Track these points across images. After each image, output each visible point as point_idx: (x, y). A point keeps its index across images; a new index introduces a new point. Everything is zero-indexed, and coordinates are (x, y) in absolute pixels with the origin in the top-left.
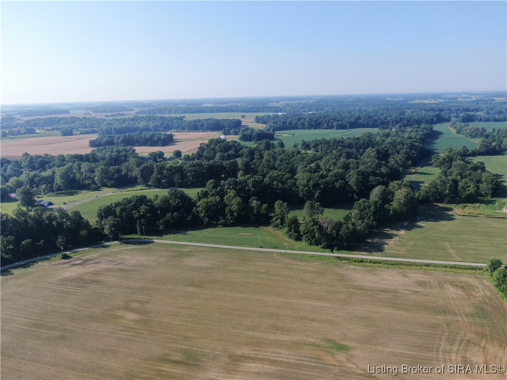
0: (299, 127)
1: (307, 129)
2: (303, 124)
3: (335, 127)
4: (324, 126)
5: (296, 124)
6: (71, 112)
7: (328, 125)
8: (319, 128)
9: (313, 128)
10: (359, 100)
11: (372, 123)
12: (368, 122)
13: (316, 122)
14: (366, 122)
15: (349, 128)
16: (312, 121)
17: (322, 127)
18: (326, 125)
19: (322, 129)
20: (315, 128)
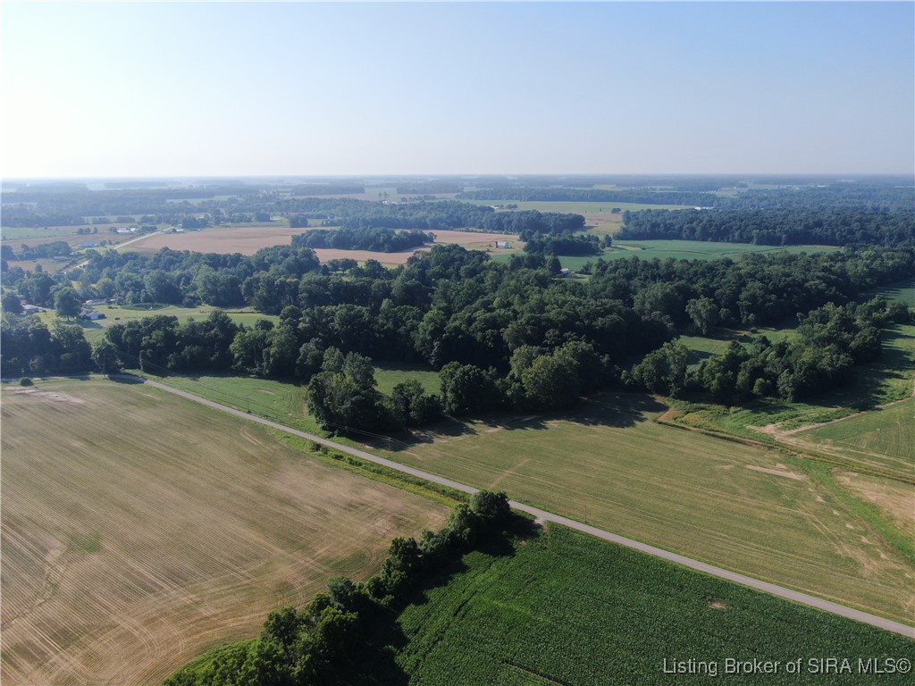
0: (684, 236)
1: (698, 240)
2: (693, 231)
3: (755, 240)
4: (734, 236)
5: (681, 229)
6: (366, 190)
7: (741, 236)
8: (722, 240)
9: (710, 239)
10: (837, 187)
11: (841, 237)
12: (834, 234)
13: (718, 228)
14: (829, 232)
15: (785, 244)
16: (711, 226)
17: (728, 238)
18: (737, 234)
19: (728, 241)
20: (715, 240)
